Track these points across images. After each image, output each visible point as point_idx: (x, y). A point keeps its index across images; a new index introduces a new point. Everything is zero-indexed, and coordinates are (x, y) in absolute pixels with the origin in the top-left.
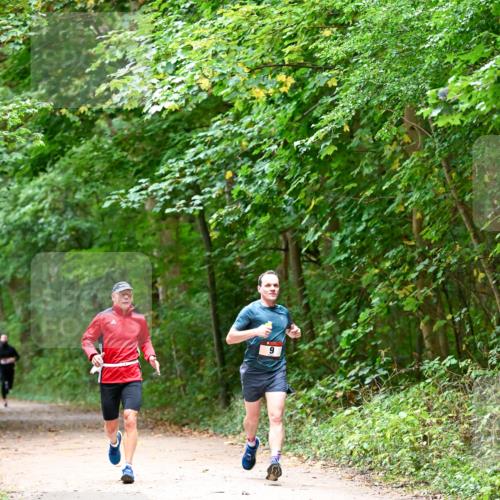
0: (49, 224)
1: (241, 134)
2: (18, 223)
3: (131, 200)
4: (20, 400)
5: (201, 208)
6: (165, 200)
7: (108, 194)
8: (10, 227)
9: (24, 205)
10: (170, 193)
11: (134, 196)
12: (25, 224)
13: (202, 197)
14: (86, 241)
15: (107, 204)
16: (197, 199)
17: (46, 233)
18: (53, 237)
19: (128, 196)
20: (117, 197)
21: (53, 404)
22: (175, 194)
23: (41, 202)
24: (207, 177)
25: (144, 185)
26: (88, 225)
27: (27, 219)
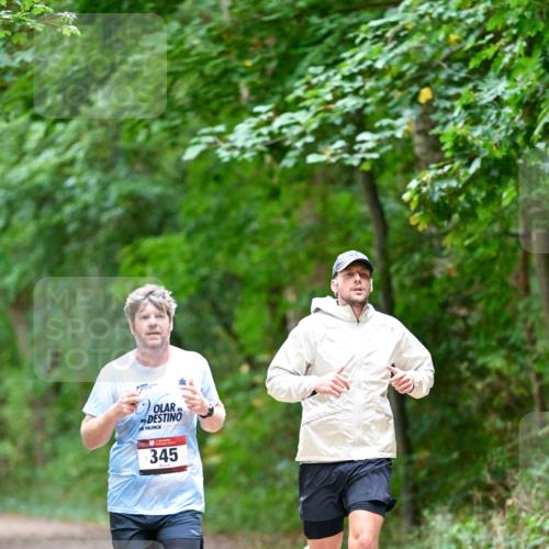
0: (85, 188)
1: (450, 19)
2: (26, 186)
3: (239, 144)
4: (29, 516)
5: (375, 156)
6: (306, 145)
7: (194, 134)
8: (11, 194)
9: (37, 152)
10: (314, 132)
11: (244, 136)
12: (40, 187)
13: (377, 137)
14: (153, 220)
15: (191, 153)
16: (367, 138)
17: (79, 205)
18: (92, 212)
19: (231, 137)
20: (210, 139)
21: (91, 525)
22: (324, 133)
23: (68, 147)
24: (384, 100)
25: (264, 117)
26: (157, 190)
27: (42, 179)
